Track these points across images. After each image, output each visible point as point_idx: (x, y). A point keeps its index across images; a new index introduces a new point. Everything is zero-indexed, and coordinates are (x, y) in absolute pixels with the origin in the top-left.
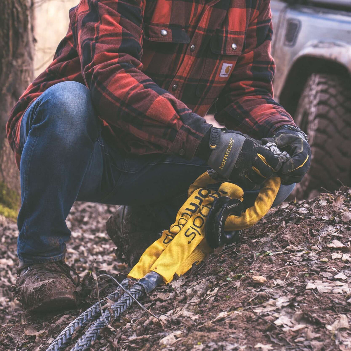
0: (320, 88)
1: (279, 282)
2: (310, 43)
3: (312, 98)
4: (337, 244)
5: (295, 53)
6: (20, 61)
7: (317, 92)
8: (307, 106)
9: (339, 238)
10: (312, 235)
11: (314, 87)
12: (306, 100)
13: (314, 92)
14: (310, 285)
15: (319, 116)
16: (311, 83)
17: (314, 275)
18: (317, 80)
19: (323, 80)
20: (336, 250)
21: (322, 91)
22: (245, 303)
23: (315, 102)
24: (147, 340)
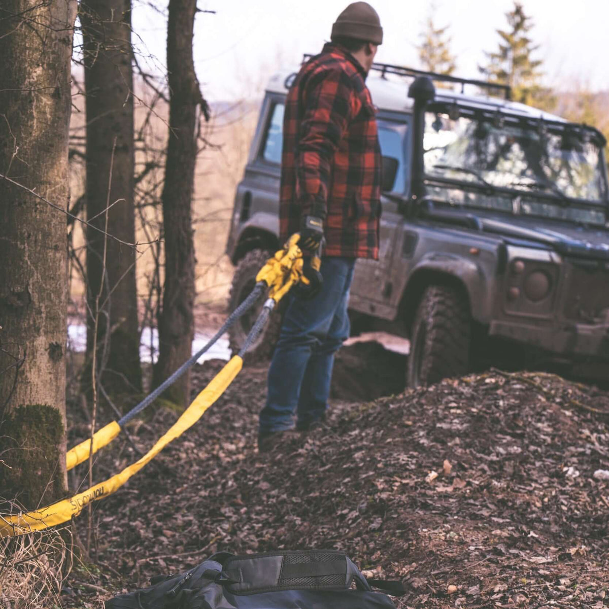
0: (437, 299)
1: (421, 424)
2: (427, 255)
3: (429, 309)
4: (454, 405)
5: (412, 265)
6: (184, 279)
7: (434, 304)
8: (425, 317)
9: (454, 402)
10: (439, 401)
11: (431, 298)
12: (424, 311)
13: (431, 303)
14: (438, 425)
15: (436, 326)
16: (428, 294)
17: (441, 420)
18: (434, 291)
19: (440, 292)
20: (453, 408)
21: (439, 303)
22: (401, 435)
23: (433, 313)
24: (344, 458)
